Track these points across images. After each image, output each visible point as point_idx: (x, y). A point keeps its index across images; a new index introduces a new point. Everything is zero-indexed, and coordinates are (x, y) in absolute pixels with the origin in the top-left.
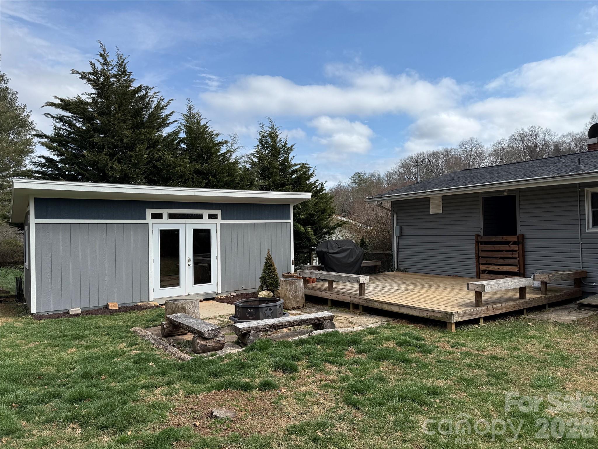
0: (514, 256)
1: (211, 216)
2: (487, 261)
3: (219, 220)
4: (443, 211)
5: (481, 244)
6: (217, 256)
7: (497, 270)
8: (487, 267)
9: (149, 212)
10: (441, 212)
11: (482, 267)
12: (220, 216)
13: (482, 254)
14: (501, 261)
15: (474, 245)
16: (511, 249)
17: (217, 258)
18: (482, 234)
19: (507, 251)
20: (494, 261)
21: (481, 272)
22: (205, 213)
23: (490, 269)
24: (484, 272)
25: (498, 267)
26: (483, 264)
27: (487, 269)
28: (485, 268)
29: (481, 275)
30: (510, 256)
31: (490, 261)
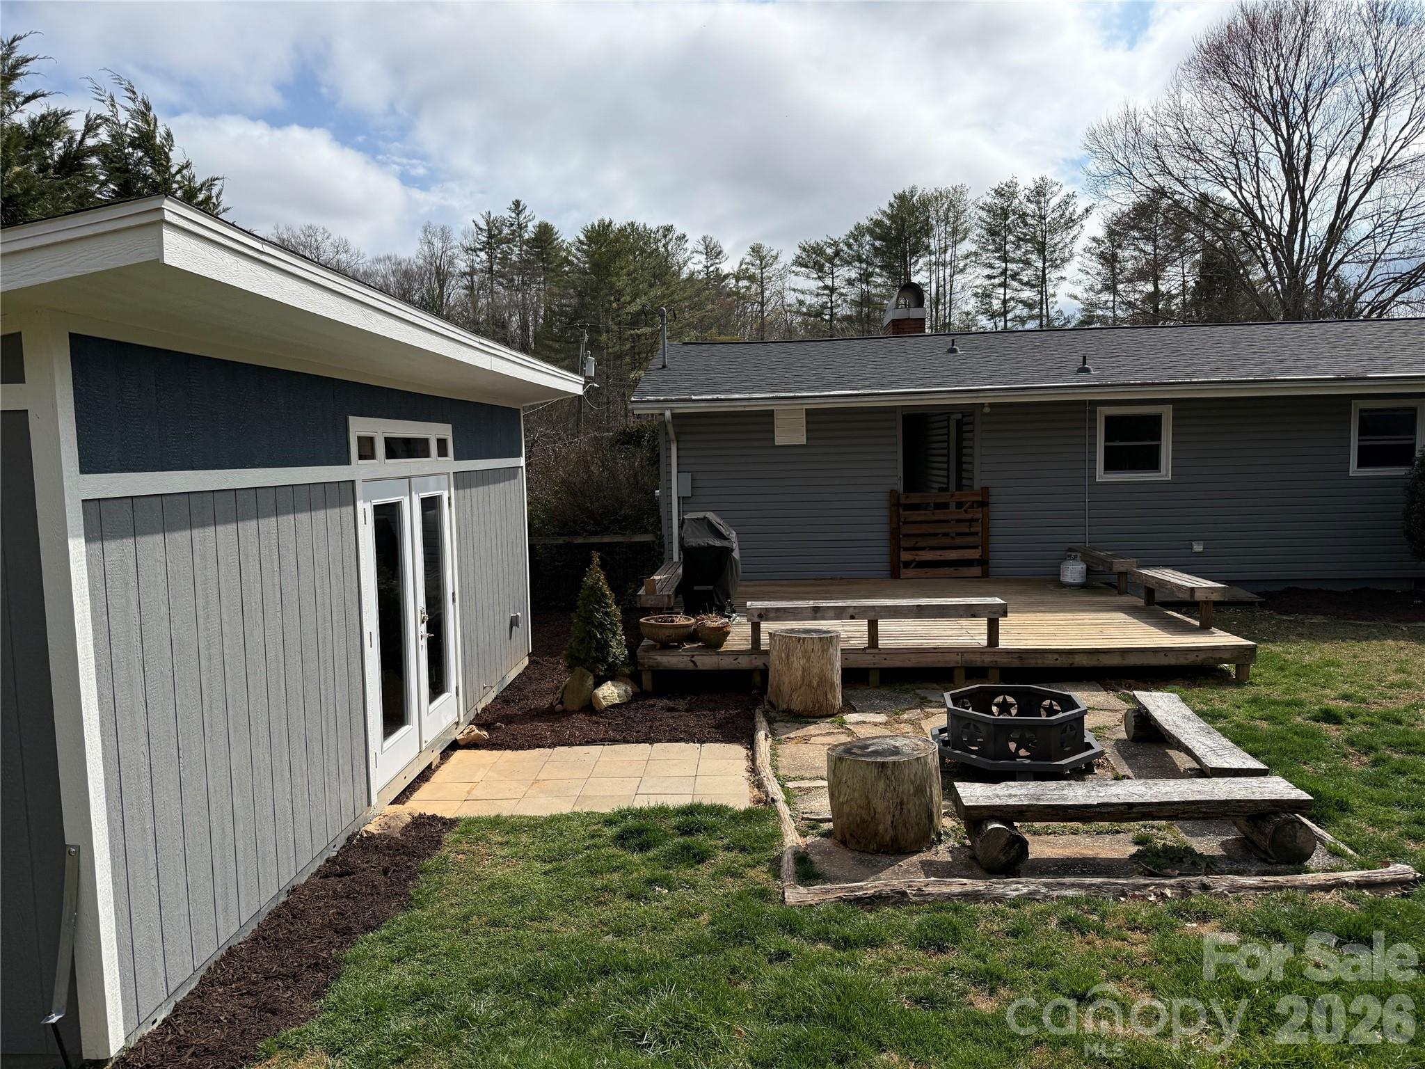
0: (973, 530)
2: (917, 542)
3: (451, 462)
4: (807, 439)
5: (905, 510)
6: (453, 593)
7: (939, 558)
8: (916, 555)
9: (354, 429)
10: (803, 441)
11: (906, 556)
12: (450, 446)
13: (905, 529)
14: (947, 541)
15: (887, 512)
16: (968, 516)
17: (454, 600)
18: (900, 488)
19: (958, 521)
20: (933, 542)
21: (901, 565)
22: (433, 434)
23: (922, 559)
24: (907, 565)
25: (939, 552)
26: (906, 549)
27: (917, 559)
28: (911, 558)
29: (903, 571)
30: (967, 530)
31: (921, 542)
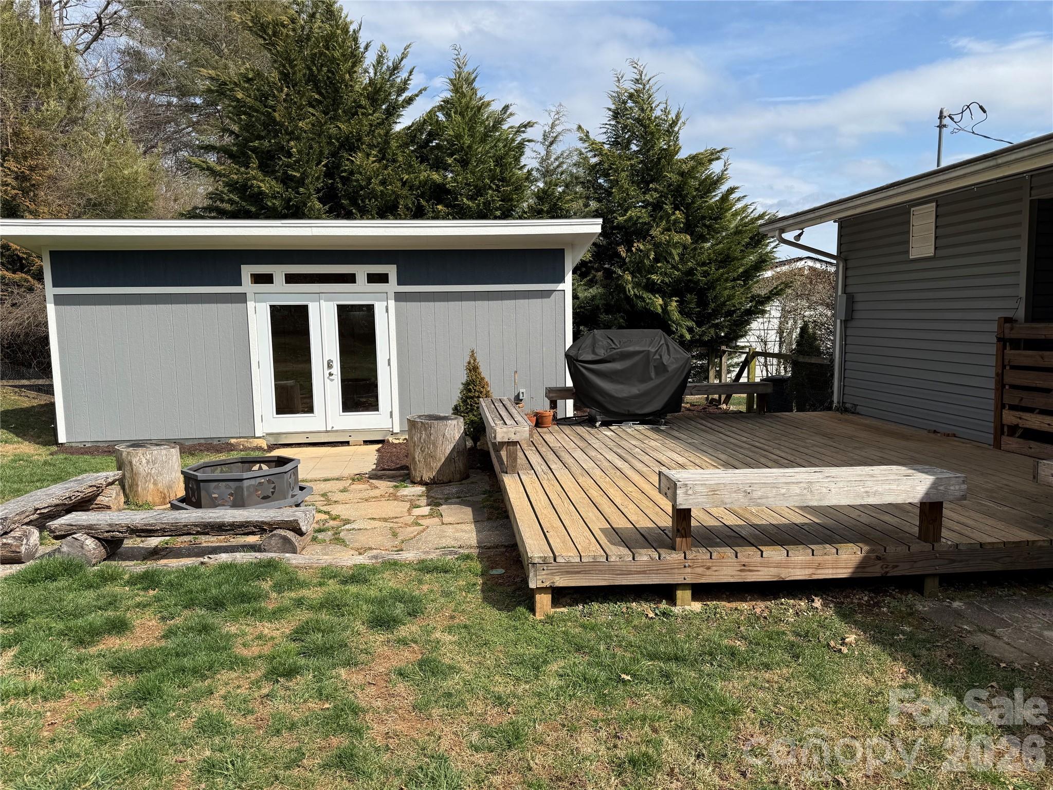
1: (373, 278)
2: (1022, 399)
3: (393, 286)
4: (936, 248)
5: (1013, 348)
6: (389, 360)
7: (1047, 428)
8: (1020, 418)
9: (247, 271)
10: (931, 251)
11: (1009, 417)
12: (393, 277)
15: (993, 350)
17: (389, 364)
20: (1040, 401)
21: (1006, 429)
22: (361, 271)
23: (1028, 425)
24: (1012, 430)
26: (1013, 408)
27: (1022, 423)
28: (1015, 421)
29: (1005, 439)
31: (1029, 400)
